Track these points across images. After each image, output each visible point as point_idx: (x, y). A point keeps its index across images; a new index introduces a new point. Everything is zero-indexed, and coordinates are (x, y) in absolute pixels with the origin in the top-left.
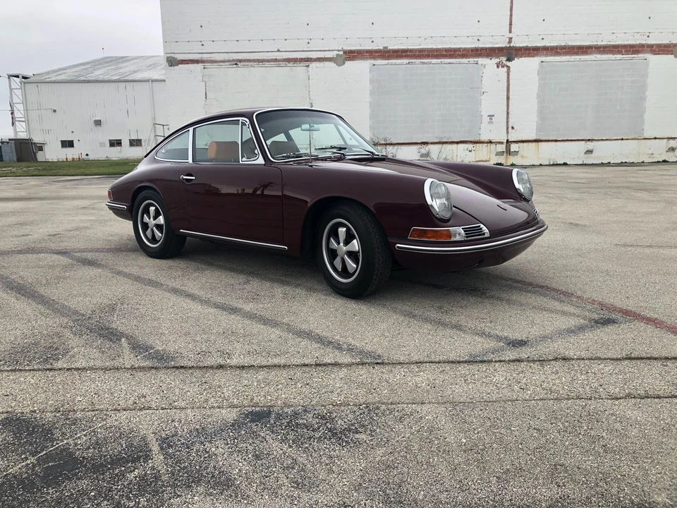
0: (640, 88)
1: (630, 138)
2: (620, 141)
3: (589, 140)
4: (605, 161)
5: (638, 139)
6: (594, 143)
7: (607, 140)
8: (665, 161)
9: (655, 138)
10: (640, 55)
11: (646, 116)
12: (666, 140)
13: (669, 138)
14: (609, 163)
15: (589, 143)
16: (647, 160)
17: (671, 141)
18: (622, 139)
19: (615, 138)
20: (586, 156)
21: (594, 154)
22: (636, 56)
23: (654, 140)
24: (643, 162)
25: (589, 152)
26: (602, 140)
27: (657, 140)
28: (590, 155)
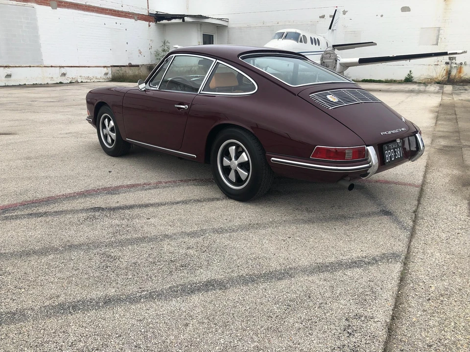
0: (34, 29)
1: (35, 65)
2: (29, 68)
3: (6, 67)
4: (22, 83)
5: (41, 67)
6: (11, 69)
7: (19, 67)
8: (61, 83)
9: (52, 67)
10: (29, 4)
11: (42, 50)
12: (58, 68)
13: (60, 67)
14: (25, 84)
15: (6, 69)
16: (50, 82)
17: (62, 69)
18: (30, 67)
19: (25, 66)
20: (6, 79)
21: (13, 78)
22: (26, 4)
23: (51, 68)
24: (47, 84)
25: (9, 76)
26: (16, 67)
27: (53, 68)
28: (9, 79)
